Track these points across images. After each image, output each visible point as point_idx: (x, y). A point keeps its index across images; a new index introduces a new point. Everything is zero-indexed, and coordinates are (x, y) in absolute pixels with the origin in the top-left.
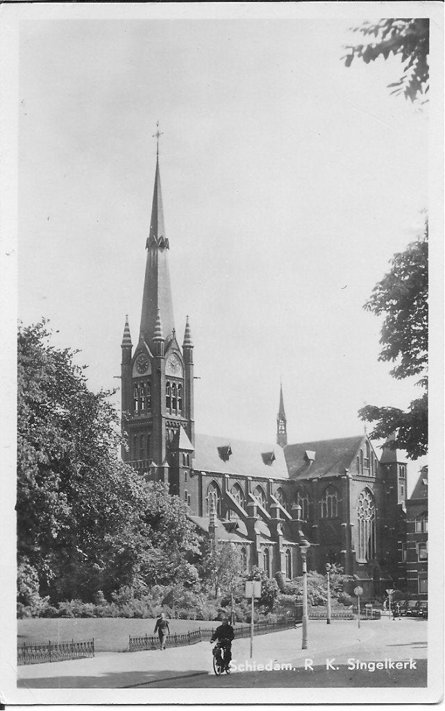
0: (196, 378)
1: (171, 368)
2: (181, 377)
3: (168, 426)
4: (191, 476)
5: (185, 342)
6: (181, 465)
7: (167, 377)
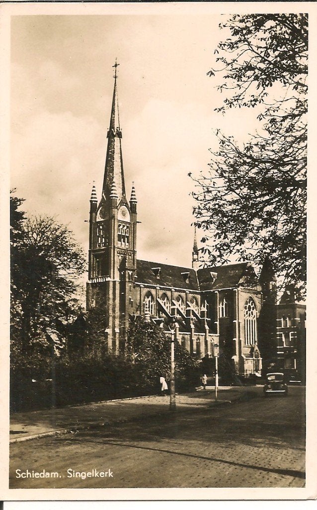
0: (139, 222)
1: (121, 215)
2: (129, 222)
3: (120, 253)
4: (134, 287)
5: (131, 199)
6: (127, 280)
7: (119, 221)
